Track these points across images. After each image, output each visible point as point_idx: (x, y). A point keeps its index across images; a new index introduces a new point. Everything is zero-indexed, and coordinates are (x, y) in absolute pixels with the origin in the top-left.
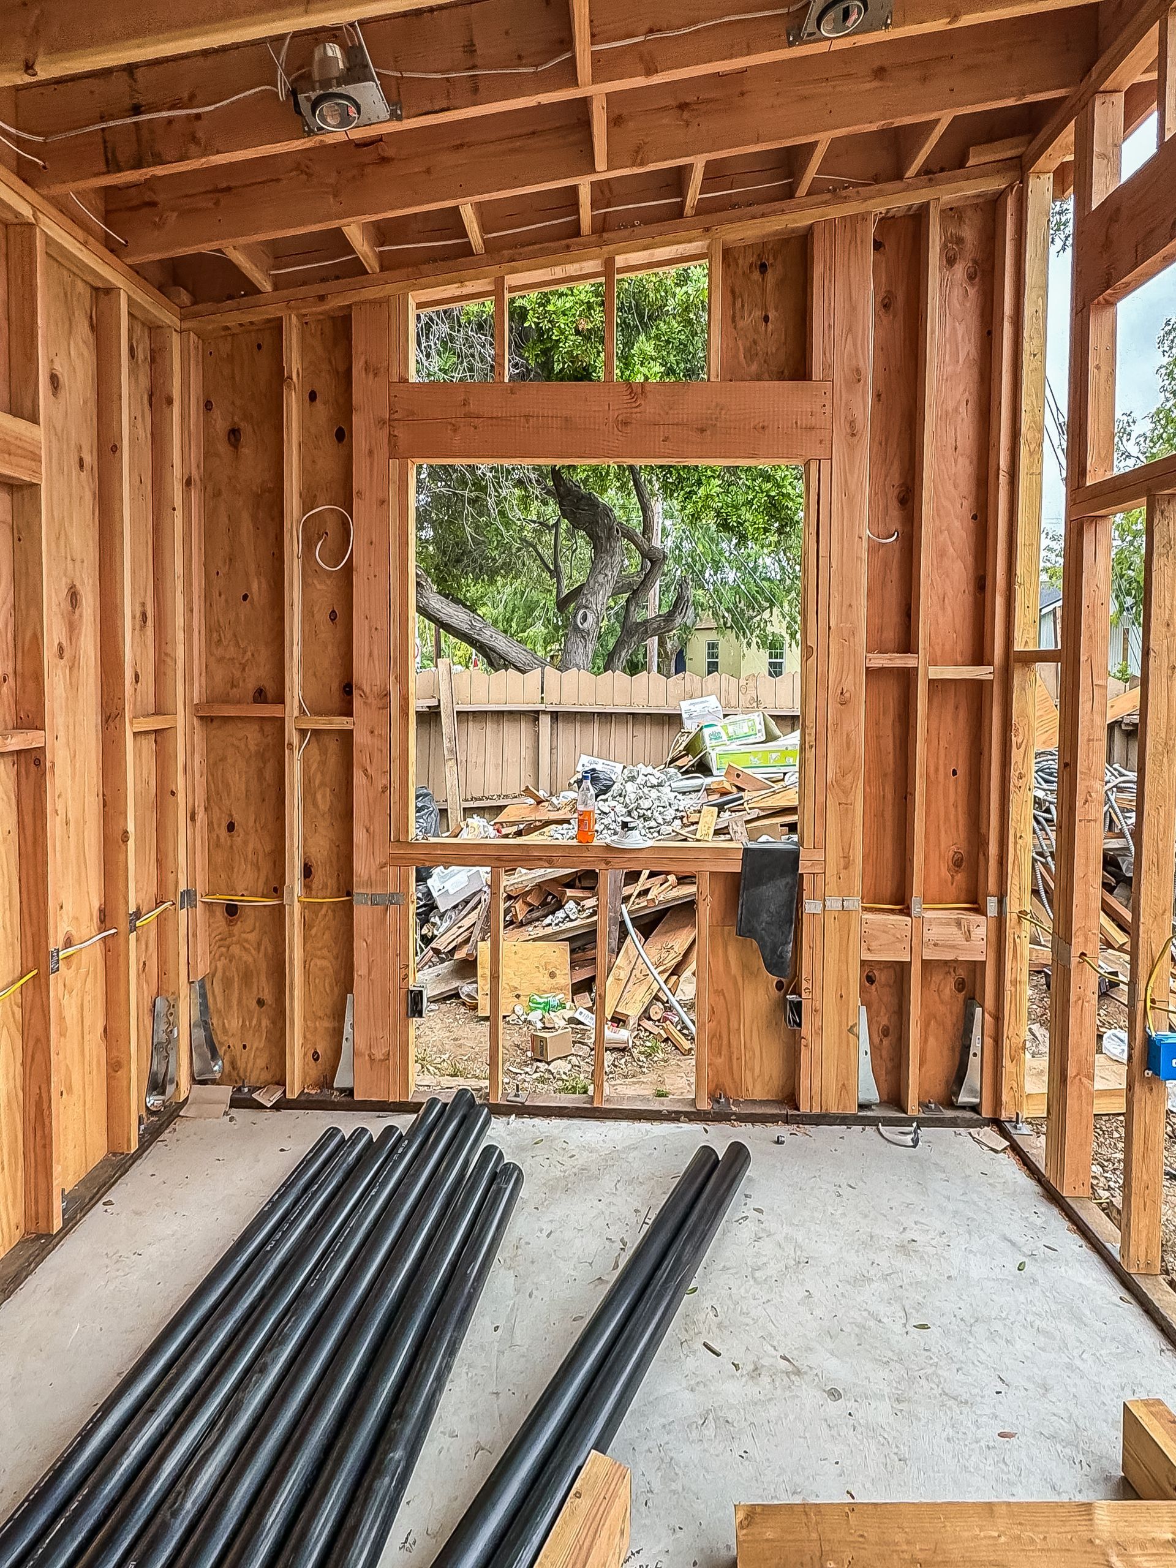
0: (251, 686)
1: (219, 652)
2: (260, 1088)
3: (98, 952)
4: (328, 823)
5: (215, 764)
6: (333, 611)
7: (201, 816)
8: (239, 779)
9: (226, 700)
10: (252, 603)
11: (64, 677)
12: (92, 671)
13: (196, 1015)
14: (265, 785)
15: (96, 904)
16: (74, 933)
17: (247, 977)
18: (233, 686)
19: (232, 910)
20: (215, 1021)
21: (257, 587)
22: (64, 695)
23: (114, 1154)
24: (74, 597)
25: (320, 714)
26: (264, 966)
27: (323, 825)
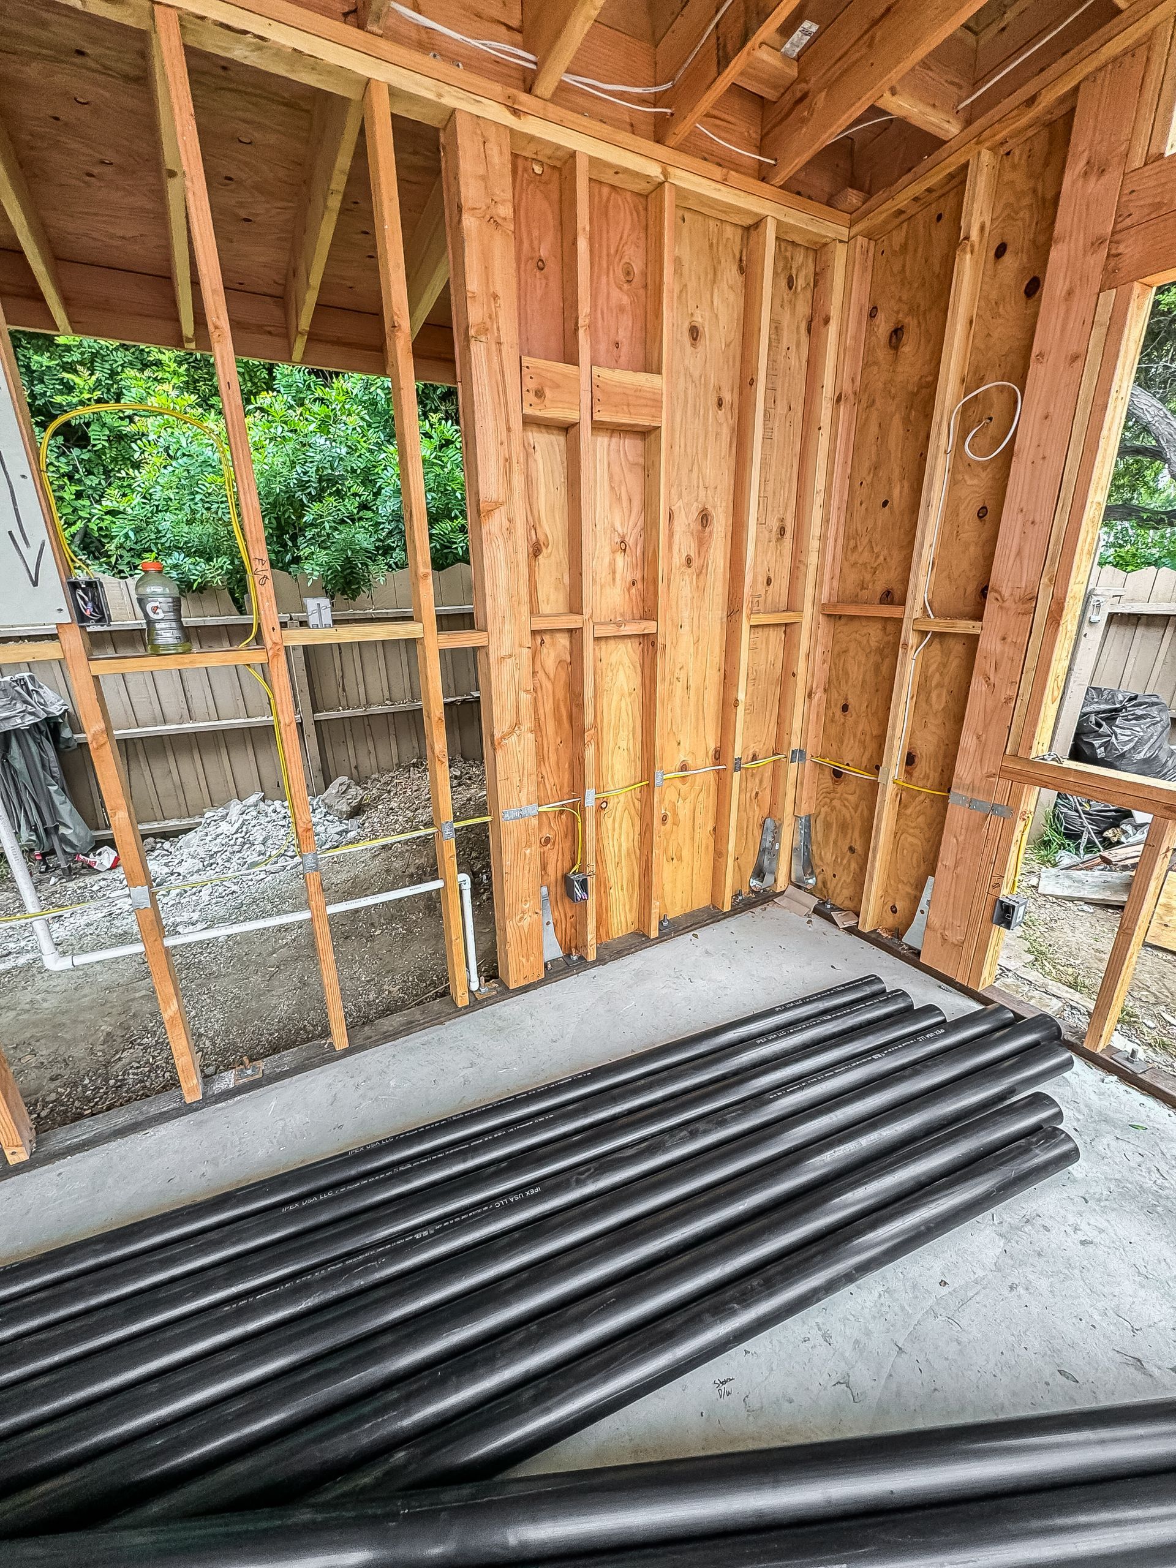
0: (879, 587)
1: (853, 558)
2: (842, 910)
3: (712, 777)
4: (939, 721)
5: (839, 655)
6: (984, 508)
7: (819, 695)
8: (858, 669)
9: (855, 601)
10: (891, 509)
11: (691, 582)
12: (720, 576)
13: (799, 839)
14: (880, 678)
15: (712, 746)
16: (690, 762)
17: (844, 827)
18: (863, 588)
19: (837, 774)
20: (814, 848)
21: (898, 494)
22: (690, 595)
23: (714, 907)
24: (705, 518)
25: (945, 617)
26: (859, 823)
27: (934, 723)
